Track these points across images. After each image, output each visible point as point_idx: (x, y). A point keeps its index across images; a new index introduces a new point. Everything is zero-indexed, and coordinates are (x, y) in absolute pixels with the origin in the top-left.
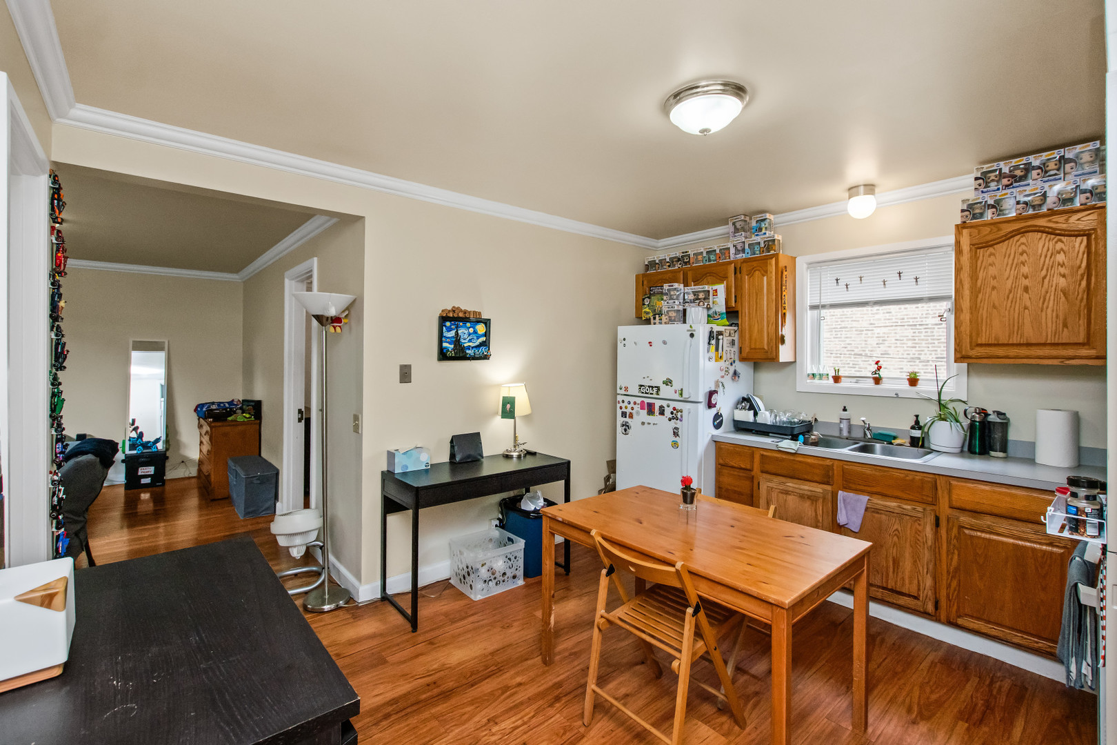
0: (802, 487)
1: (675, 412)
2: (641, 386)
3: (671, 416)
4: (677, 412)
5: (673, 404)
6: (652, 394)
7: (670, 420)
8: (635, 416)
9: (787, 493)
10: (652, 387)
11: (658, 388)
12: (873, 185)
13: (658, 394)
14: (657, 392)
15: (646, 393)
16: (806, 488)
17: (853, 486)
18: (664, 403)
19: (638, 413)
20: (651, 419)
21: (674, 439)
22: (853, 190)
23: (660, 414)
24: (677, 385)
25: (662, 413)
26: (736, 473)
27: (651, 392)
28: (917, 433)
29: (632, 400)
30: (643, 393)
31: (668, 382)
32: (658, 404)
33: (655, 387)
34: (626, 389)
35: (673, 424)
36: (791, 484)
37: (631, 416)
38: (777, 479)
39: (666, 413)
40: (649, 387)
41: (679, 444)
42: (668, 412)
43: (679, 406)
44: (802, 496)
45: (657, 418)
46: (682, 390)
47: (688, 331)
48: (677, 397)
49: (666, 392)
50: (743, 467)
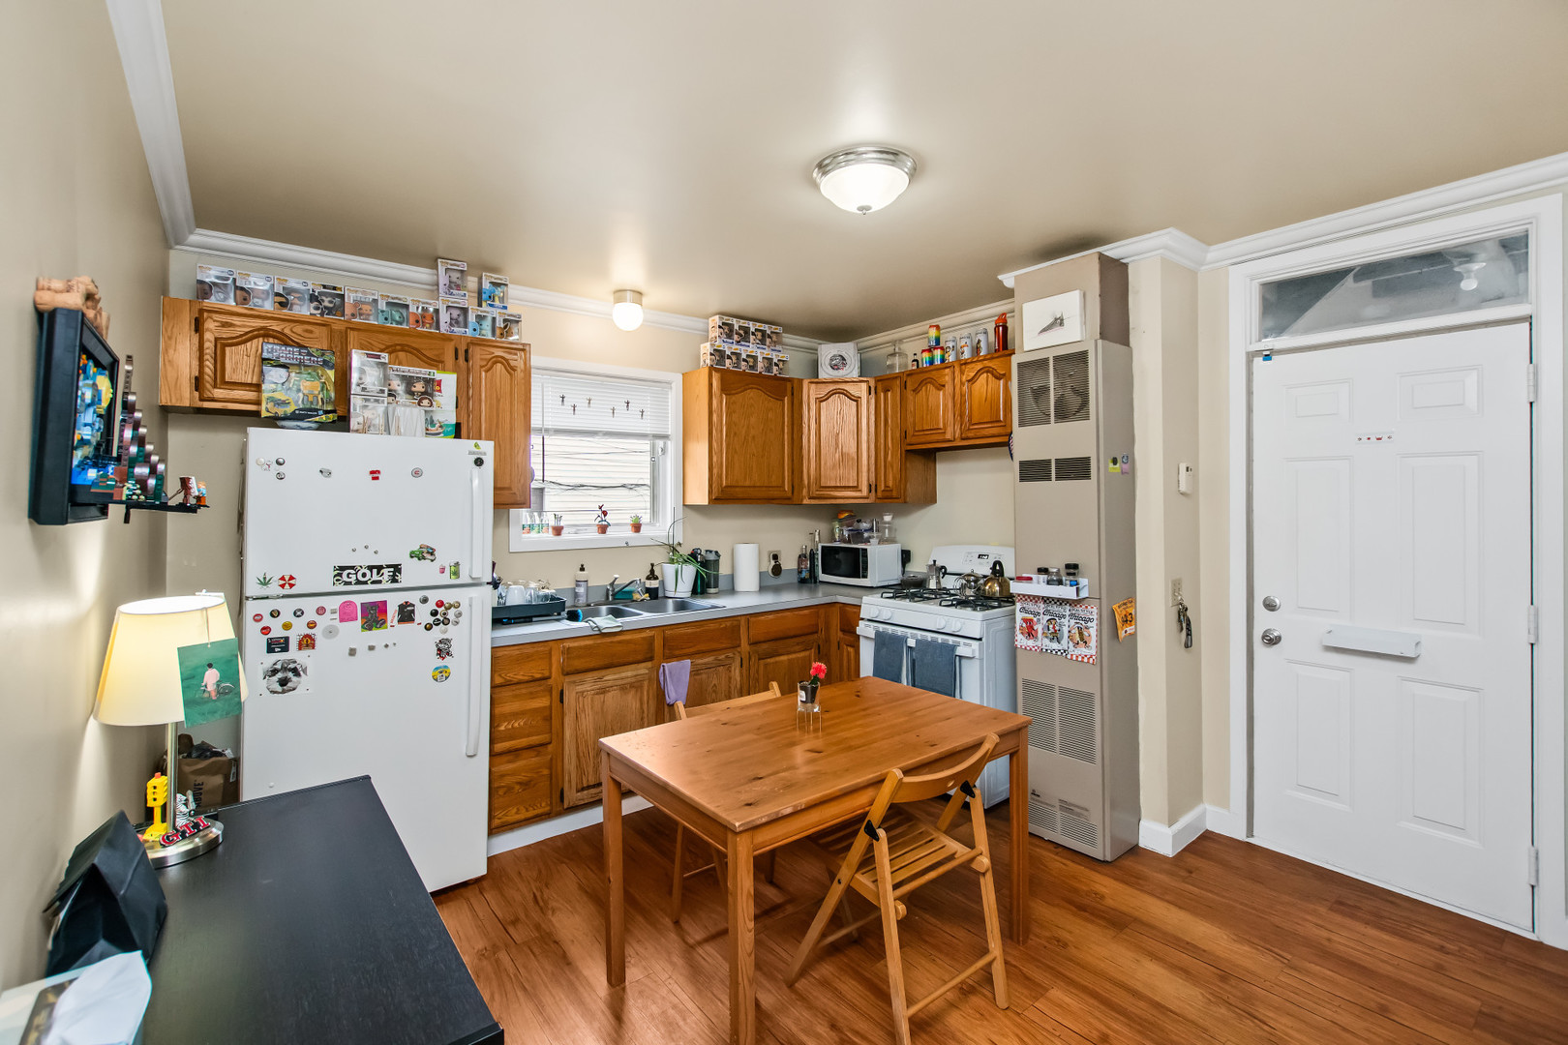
0: (624, 675)
1: (440, 610)
2: (343, 568)
3: (431, 619)
4: (447, 609)
5: (434, 596)
6: (380, 582)
7: (428, 628)
8: (320, 641)
9: (603, 691)
10: (380, 568)
11: (397, 569)
12: (640, 293)
13: (394, 580)
14: (394, 575)
15: (358, 582)
16: (629, 674)
17: (677, 652)
18: (414, 597)
19: (331, 632)
20: (376, 636)
21: (440, 663)
22: (620, 294)
23: (401, 621)
24: (444, 558)
25: (406, 614)
26: (524, 691)
27: (375, 577)
28: (654, 584)
29: (310, 605)
30: (347, 583)
31: (425, 553)
32: (394, 602)
33: (388, 566)
34: (288, 581)
35: (437, 633)
36: (611, 676)
37: (307, 642)
38: (590, 677)
39: (417, 617)
40: (371, 568)
41: (452, 669)
42: (423, 614)
43: (448, 596)
44: (623, 688)
45: (394, 630)
46: (457, 564)
47: (470, 453)
48: (446, 579)
49: (415, 573)
50: (538, 676)
